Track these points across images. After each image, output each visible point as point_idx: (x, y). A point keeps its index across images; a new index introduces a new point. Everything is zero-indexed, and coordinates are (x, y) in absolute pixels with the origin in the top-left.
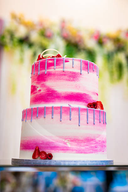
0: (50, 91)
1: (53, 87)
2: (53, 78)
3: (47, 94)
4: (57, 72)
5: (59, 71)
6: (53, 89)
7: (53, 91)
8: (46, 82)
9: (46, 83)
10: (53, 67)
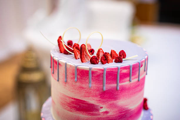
0: (123, 112)
1: (126, 105)
2: (127, 94)
3: (119, 116)
4: (133, 85)
5: (135, 83)
6: (127, 108)
7: (126, 111)
8: (117, 100)
9: (118, 102)
10: (128, 79)
